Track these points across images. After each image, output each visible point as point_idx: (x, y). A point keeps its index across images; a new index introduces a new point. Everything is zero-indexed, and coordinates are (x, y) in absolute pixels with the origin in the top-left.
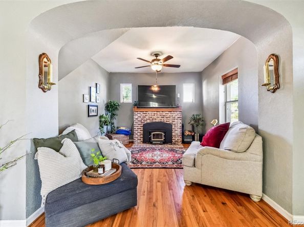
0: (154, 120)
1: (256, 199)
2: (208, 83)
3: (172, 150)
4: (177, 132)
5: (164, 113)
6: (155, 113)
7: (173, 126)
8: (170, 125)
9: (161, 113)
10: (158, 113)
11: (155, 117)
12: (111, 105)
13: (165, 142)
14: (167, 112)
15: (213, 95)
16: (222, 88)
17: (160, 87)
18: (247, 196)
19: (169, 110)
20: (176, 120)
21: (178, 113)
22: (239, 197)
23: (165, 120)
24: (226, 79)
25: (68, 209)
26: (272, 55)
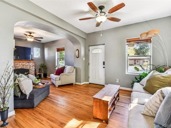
0: (17, 68)
1: (74, 84)
5: (24, 63)
6: (18, 63)
7: (30, 70)
8: (28, 70)
9: (22, 63)
10: (20, 63)
11: (18, 66)
14: (26, 63)
18: (72, 84)
19: (27, 62)
20: (31, 67)
21: (33, 63)
22: (71, 85)
23: (25, 67)
24: (58, 50)
26: (77, 50)
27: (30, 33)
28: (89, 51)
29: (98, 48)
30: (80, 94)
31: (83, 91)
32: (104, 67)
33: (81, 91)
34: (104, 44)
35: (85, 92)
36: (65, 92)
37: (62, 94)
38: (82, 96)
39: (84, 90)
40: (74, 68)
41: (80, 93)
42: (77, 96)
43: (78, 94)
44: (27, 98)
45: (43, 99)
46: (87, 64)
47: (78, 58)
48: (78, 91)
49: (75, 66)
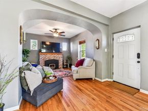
0: (50, 59)
1: (93, 79)
2: (73, 43)
3: (60, 71)
4: (61, 63)
8: (58, 61)
9: (54, 55)
10: (52, 55)
12: (26, 51)
13: (56, 68)
15: (75, 48)
16: (79, 45)
17: (50, 43)
18: (91, 79)
19: (57, 54)
20: (60, 58)
21: (61, 55)
24: (81, 43)
25: (44, 93)
26: (98, 40)
27: (56, 30)
28: (113, 40)
29: (128, 35)
30: (98, 99)
31: (103, 94)
32: (139, 62)
33: (99, 92)
34: (140, 26)
35: (105, 95)
36: (80, 90)
37: (75, 92)
38: (99, 104)
39: (105, 93)
40: (94, 60)
41: (98, 96)
42: (93, 101)
43: (95, 97)
44: (31, 95)
45: (52, 95)
46: (110, 57)
47: (98, 49)
48: (95, 92)
49: (94, 59)
